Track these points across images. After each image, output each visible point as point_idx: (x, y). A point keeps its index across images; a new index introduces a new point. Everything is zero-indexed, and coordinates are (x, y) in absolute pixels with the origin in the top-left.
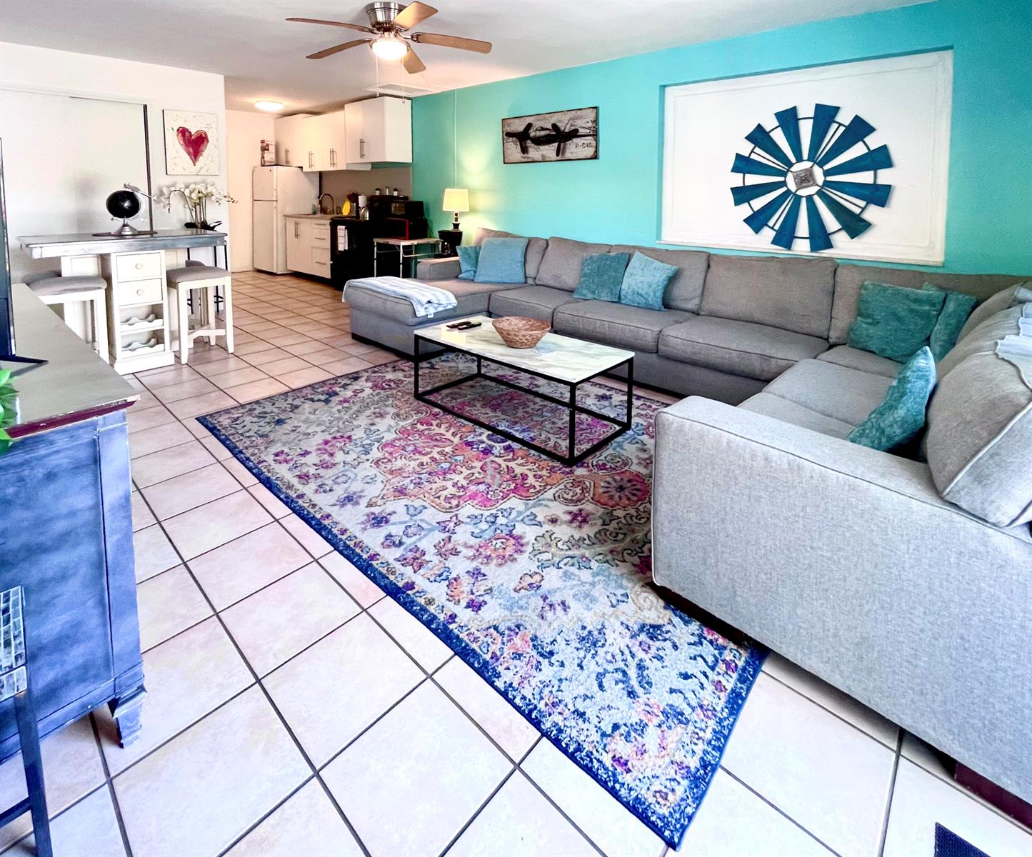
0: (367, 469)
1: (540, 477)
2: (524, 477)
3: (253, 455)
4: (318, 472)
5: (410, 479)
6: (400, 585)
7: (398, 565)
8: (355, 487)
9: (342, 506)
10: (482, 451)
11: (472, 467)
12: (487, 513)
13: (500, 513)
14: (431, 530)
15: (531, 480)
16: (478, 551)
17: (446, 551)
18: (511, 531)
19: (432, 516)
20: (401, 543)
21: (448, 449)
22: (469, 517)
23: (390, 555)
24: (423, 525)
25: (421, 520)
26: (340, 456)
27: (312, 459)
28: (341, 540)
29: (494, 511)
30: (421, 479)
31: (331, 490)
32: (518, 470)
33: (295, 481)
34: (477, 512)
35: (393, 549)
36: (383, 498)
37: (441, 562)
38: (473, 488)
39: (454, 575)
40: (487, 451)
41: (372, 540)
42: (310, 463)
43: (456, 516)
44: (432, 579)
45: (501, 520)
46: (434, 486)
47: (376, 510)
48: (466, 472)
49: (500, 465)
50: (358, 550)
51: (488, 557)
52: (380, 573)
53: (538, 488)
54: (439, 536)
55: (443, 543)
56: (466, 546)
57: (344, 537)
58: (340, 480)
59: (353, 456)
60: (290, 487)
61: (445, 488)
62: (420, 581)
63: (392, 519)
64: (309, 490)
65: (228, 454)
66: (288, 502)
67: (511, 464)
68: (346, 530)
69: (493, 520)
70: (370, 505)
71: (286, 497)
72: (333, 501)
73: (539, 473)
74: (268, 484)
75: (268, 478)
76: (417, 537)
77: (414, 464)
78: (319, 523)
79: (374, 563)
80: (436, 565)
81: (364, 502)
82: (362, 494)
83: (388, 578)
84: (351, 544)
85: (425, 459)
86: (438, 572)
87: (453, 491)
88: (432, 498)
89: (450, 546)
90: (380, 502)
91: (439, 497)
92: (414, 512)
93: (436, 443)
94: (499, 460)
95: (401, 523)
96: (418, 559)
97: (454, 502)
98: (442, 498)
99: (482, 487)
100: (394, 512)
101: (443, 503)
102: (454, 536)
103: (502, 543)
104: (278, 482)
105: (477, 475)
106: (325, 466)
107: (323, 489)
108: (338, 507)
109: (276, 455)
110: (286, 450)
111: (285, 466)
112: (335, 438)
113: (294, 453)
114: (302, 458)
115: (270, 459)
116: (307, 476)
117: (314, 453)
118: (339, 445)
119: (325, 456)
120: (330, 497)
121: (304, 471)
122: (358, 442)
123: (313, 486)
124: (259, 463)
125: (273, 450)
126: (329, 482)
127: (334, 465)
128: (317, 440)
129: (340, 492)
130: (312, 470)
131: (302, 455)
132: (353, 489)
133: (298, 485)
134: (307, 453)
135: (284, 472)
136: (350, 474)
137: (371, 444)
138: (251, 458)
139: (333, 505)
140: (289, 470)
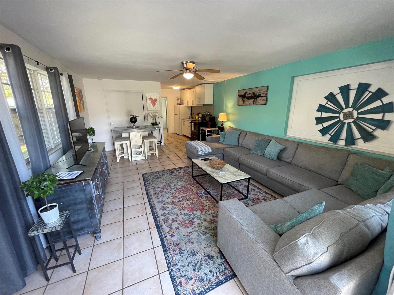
0: (169, 195)
1: (210, 207)
2: (206, 206)
3: (148, 186)
4: (158, 193)
5: (177, 200)
6: (160, 225)
7: (162, 221)
8: (164, 199)
9: (159, 203)
10: (199, 196)
11: (194, 200)
12: (190, 214)
13: (193, 214)
14: (174, 214)
15: (207, 208)
16: (181, 223)
17: (174, 221)
18: (192, 220)
19: (177, 211)
20: (166, 216)
21: (191, 194)
22: (184, 213)
23: (162, 218)
24: (173, 213)
25: (173, 211)
26: (165, 190)
27: (159, 189)
28: (154, 211)
29: (191, 214)
30: (179, 200)
31: (159, 198)
32: (205, 204)
33: (152, 194)
34: (187, 213)
35: (163, 216)
36: (168, 203)
37: (171, 223)
38: (191, 206)
39: (172, 227)
40: (200, 197)
41: (160, 213)
42: (158, 190)
43: (182, 212)
44: (167, 226)
45: (192, 216)
46: (182, 203)
47: (165, 206)
48: (192, 201)
49: (201, 201)
50: (156, 215)
51: (183, 225)
52: (157, 221)
53: (207, 210)
54: (175, 216)
55: (175, 218)
56: (179, 221)
57: (155, 211)
58: (162, 196)
59: (168, 190)
60: (151, 195)
61: (184, 204)
62: (164, 226)
63: (167, 209)
64: (154, 197)
65: (143, 184)
66: (149, 199)
67: (204, 202)
68: (156, 209)
69: (190, 216)
70: (164, 204)
71: (149, 198)
72: (157, 201)
73: (210, 206)
74: (147, 193)
75: (148, 192)
76: (170, 215)
77: (180, 196)
78: (152, 206)
79: (157, 219)
80: (170, 223)
81: (164, 203)
82: (165, 201)
83: (158, 223)
84: (155, 213)
85: (184, 195)
86: (169, 225)
87: (185, 205)
88: (179, 206)
89: (176, 219)
90: (167, 204)
91: (181, 206)
92: (173, 208)
93: (189, 191)
94: (202, 200)
95: (169, 211)
96: (167, 220)
97: (184, 208)
98: (181, 207)
99: (193, 206)
100: (169, 207)
101: (181, 208)
102: (178, 217)
103: (188, 222)
104: (149, 194)
105: (194, 202)
106: (161, 192)
107: (157, 198)
108: (158, 203)
109: (152, 187)
110: (155, 186)
111: (153, 190)
112: (167, 185)
113: (156, 187)
114: (157, 189)
115: (151, 187)
116: (156, 194)
117: (160, 188)
118: (167, 187)
119: (162, 189)
120: (157, 200)
121: (156, 192)
122: (171, 187)
123: (155, 196)
124: (148, 188)
125: (152, 185)
126: (159, 196)
127: (163, 192)
128: (163, 185)
129: (160, 199)
130: (157, 192)
131: (158, 188)
132: (163, 199)
133: (153, 196)
134: (159, 188)
135: (152, 192)
136: (165, 195)
137: (174, 188)
138: (147, 186)
139: (157, 202)
140: (153, 191)
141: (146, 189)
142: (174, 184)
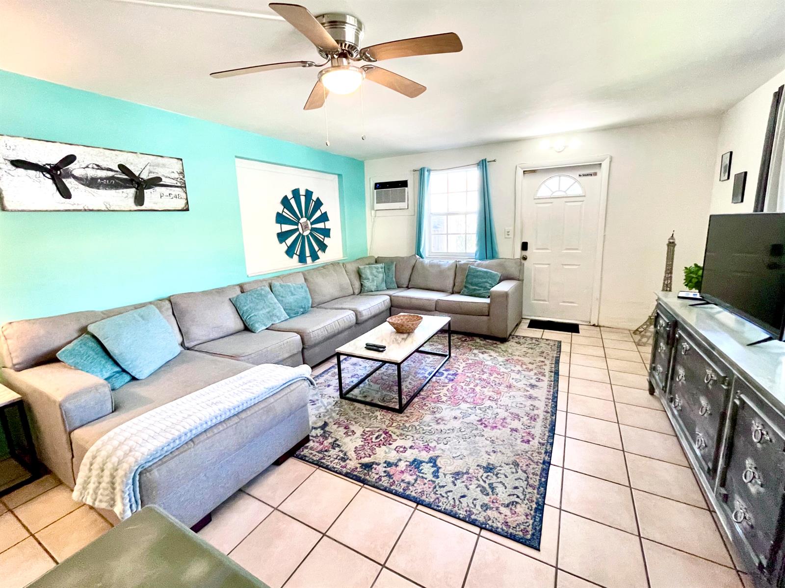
9: (537, 398)
26: (503, 415)
27: (516, 424)
31: (532, 405)
33: (539, 423)
42: (520, 423)
58: (522, 406)
59: (496, 411)
60: (545, 419)
64: (541, 413)
66: (554, 414)
75: (549, 431)
104: (547, 425)
106: (517, 417)
107: (534, 407)
108: (539, 398)
109: (528, 442)
110: (519, 440)
111: (533, 431)
112: (486, 426)
113: (518, 436)
114: (519, 429)
115: (535, 443)
116: (531, 418)
117: (510, 426)
118: (491, 421)
119: (508, 420)
120: (536, 403)
121: (529, 421)
122: (482, 415)
123: (536, 412)
124: (543, 444)
125: (526, 446)
126: (527, 409)
127: (512, 414)
128: (495, 433)
129: (530, 402)
130: (525, 419)
131: (516, 430)
132: (523, 399)
133: (542, 417)
134: (512, 430)
135: (539, 429)
136: (514, 405)
137: (480, 409)
138: (543, 451)
139: (539, 400)
140: (534, 427)
141: (552, 444)
142: (467, 420)
